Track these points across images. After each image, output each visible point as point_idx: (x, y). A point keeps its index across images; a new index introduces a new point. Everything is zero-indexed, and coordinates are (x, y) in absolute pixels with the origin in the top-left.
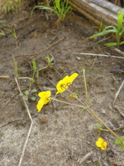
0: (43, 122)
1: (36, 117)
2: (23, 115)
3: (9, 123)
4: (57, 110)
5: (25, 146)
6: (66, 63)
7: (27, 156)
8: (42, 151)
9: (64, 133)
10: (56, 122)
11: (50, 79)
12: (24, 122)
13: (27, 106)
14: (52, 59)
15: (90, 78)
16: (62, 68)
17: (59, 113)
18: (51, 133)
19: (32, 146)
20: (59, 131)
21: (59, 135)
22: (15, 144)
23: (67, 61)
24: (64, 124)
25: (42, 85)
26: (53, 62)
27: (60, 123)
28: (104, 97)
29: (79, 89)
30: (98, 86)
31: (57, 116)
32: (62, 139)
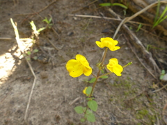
0: (44, 78)
1: (38, 73)
2: (27, 72)
3: (17, 79)
4: (55, 67)
5: (31, 96)
6: (63, 24)
7: (33, 102)
8: (43, 99)
9: (61, 85)
10: (54, 77)
11: (50, 39)
12: (29, 77)
13: (30, 65)
14: (50, 20)
15: (84, 38)
16: (60, 28)
17: (57, 69)
18: (51, 85)
19: (36, 95)
20: (57, 83)
21: (57, 87)
22: (23, 95)
23: (64, 21)
24: (61, 78)
25: (43, 46)
26: (51, 22)
27: (58, 77)
28: (94, 55)
29: (73, 48)
30: (90, 45)
31: (55, 72)
32: (59, 89)
